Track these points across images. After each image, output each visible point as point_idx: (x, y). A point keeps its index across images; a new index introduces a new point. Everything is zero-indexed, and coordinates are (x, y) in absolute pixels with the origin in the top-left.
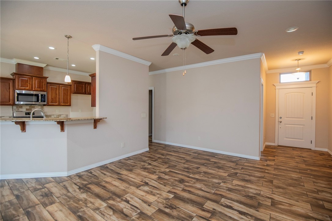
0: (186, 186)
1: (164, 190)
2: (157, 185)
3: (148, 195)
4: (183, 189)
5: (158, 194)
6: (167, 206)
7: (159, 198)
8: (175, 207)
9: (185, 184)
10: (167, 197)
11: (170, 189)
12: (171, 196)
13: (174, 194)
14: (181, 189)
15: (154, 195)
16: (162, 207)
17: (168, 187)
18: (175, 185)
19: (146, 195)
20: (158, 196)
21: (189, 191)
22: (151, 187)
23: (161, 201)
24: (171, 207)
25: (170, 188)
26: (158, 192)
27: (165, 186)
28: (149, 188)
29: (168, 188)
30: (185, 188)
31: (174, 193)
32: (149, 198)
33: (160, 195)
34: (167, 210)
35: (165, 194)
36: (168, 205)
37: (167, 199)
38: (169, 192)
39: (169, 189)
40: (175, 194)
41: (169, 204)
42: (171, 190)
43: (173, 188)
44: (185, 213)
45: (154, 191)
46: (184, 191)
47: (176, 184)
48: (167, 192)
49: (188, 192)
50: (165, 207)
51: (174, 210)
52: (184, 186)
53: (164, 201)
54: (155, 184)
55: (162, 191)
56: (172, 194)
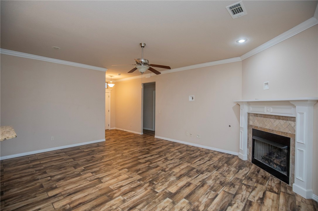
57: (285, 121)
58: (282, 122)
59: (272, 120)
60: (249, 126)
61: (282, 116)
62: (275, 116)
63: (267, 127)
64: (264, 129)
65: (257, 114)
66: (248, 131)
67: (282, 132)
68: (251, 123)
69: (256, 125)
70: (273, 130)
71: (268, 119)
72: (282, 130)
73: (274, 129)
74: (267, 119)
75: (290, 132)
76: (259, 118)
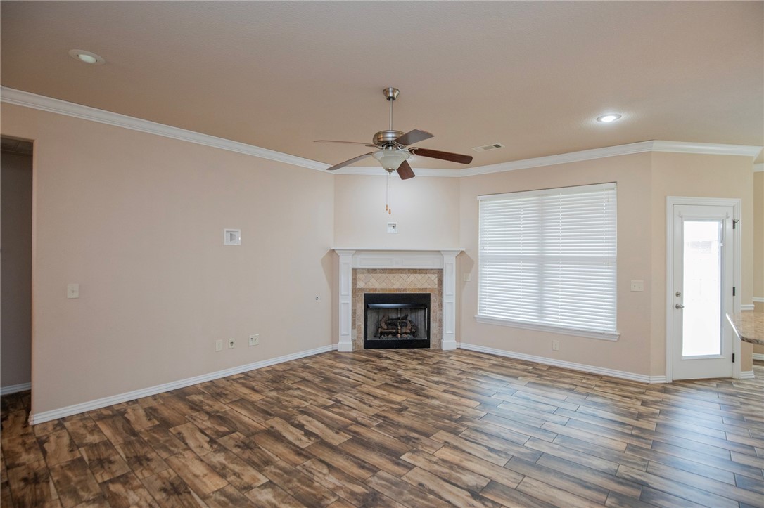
0: (364, 482)
1: (423, 473)
2: (442, 487)
3: (458, 462)
4: (376, 472)
5: (435, 463)
6: (414, 440)
7: (432, 455)
8: (402, 439)
9: (364, 490)
10: (414, 456)
11: (407, 475)
12: (405, 457)
13: (400, 461)
14: (381, 473)
15: (444, 461)
16: (424, 440)
17: (413, 481)
18: (394, 488)
19: (461, 461)
20: (434, 459)
21: (363, 467)
22: (459, 484)
23: (428, 448)
24: (407, 439)
25: (408, 478)
26: (436, 467)
27: (420, 484)
28: (460, 478)
29: (414, 477)
30: (368, 476)
31: (398, 464)
32: (452, 455)
33: (430, 460)
34: (414, 435)
35: (420, 461)
36: (413, 442)
37: (415, 452)
38: (410, 466)
39: (410, 474)
40: (397, 461)
41: (411, 443)
42: (405, 472)
43: (400, 476)
44: (387, 431)
45: (447, 471)
46: (375, 467)
47: (389, 488)
48: (415, 466)
49: (366, 465)
50: (417, 439)
51: (403, 434)
52: (369, 482)
53: (420, 448)
54: (451, 492)
55: (427, 469)
56: (403, 460)
57: (423, 275)
58: (419, 276)
59: (404, 276)
60: (355, 291)
61: (420, 270)
62: (409, 269)
63: (395, 287)
64: (390, 290)
65: (375, 270)
66: (352, 300)
67: (419, 289)
68: (360, 285)
69: (373, 287)
70: (405, 289)
71: (397, 276)
72: (419, 286)
73: (407, 287)
74: (395, 275)
75: (429, 287)
76: (380, 275)
